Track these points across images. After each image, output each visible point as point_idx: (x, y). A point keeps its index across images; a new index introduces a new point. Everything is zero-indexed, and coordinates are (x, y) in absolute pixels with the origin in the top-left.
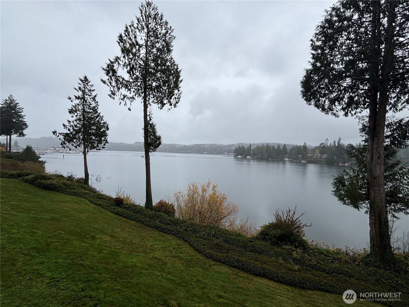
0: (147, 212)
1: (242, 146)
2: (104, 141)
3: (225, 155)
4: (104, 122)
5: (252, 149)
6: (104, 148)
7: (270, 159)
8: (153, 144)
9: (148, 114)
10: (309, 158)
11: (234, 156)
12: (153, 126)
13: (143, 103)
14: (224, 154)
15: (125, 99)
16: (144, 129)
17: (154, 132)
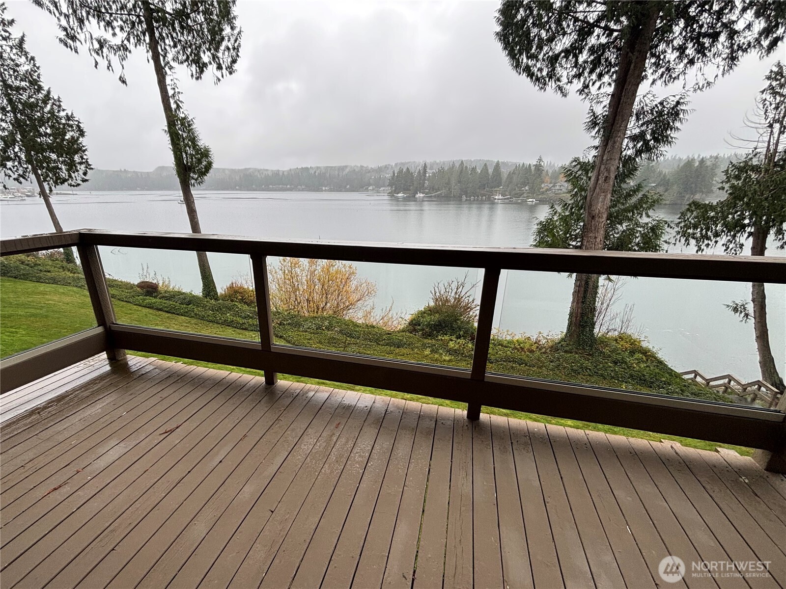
0: (207, 302)
1: (408, 169)
2: (81, 163)
3: (370, 193)
4: (67, 116)
5: (427, 175)
6: (87, 180)
7: (464, 197)
8: (194, 168)
9: (171, 92)
10: (543, 193)
11: (389, 193)
12: (186, 124)
13: (152, 62)
14: (367, 190)
15: (105, 50)
16: (169, 131)
17: (193, 140)
